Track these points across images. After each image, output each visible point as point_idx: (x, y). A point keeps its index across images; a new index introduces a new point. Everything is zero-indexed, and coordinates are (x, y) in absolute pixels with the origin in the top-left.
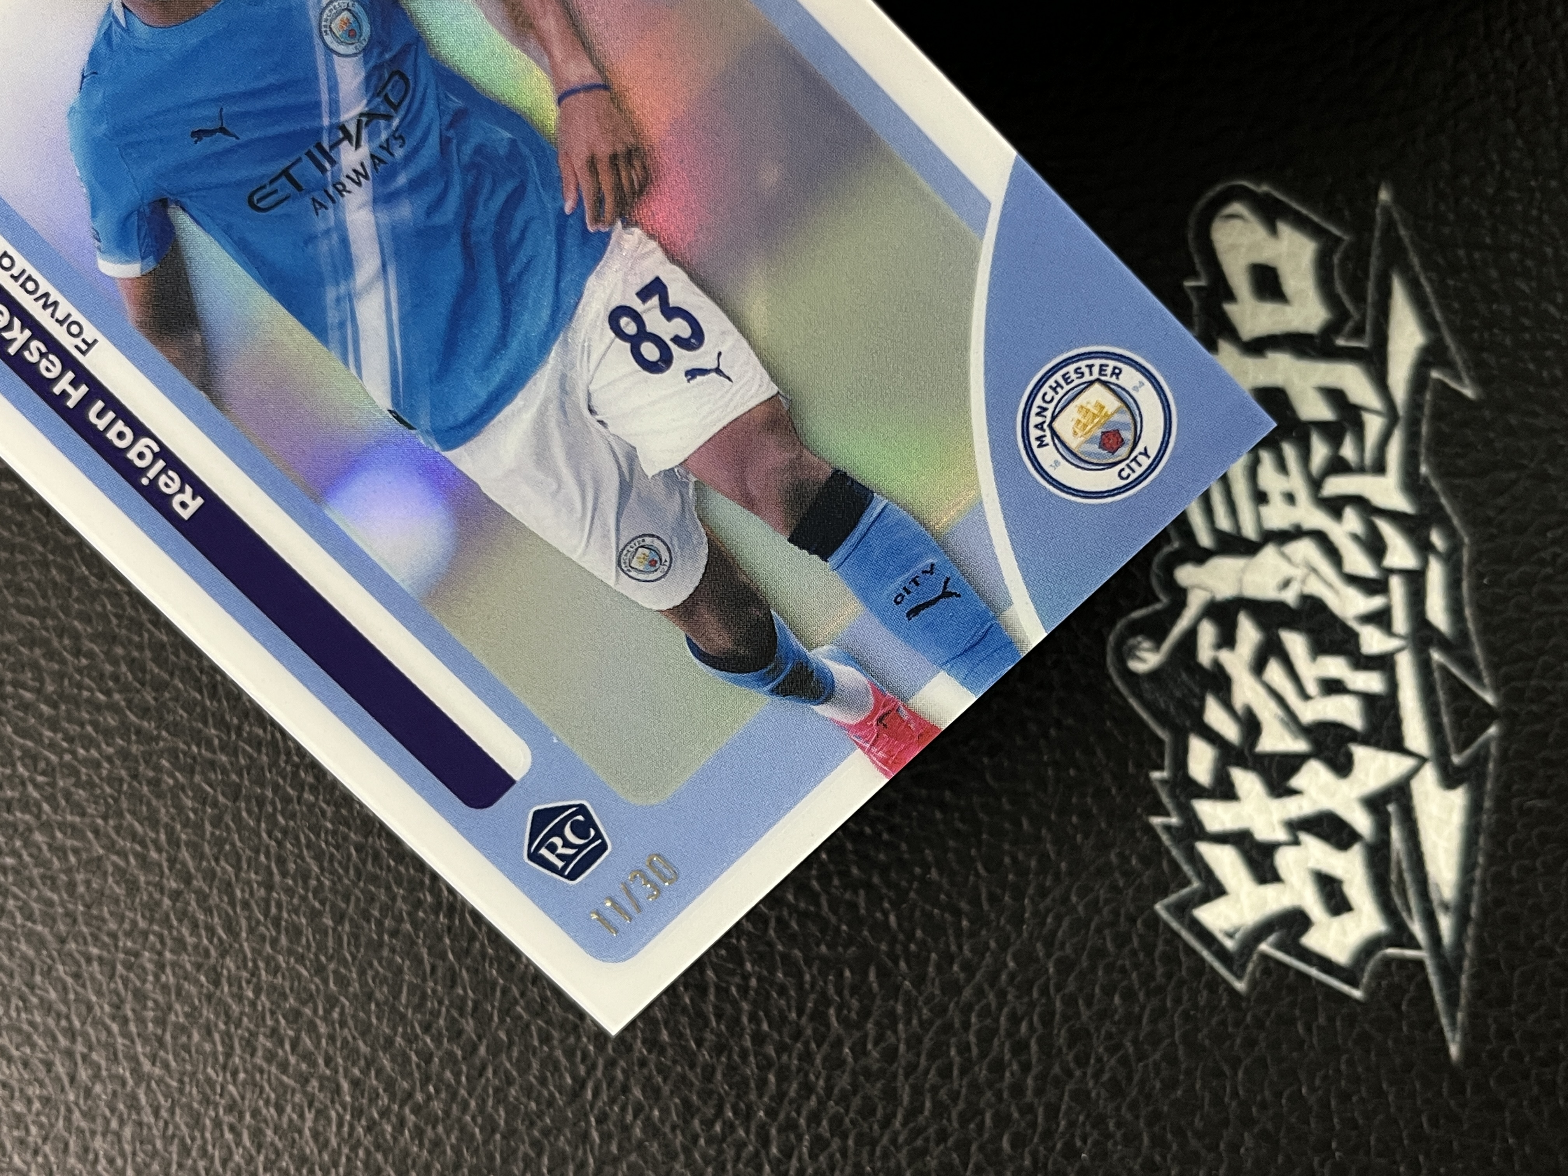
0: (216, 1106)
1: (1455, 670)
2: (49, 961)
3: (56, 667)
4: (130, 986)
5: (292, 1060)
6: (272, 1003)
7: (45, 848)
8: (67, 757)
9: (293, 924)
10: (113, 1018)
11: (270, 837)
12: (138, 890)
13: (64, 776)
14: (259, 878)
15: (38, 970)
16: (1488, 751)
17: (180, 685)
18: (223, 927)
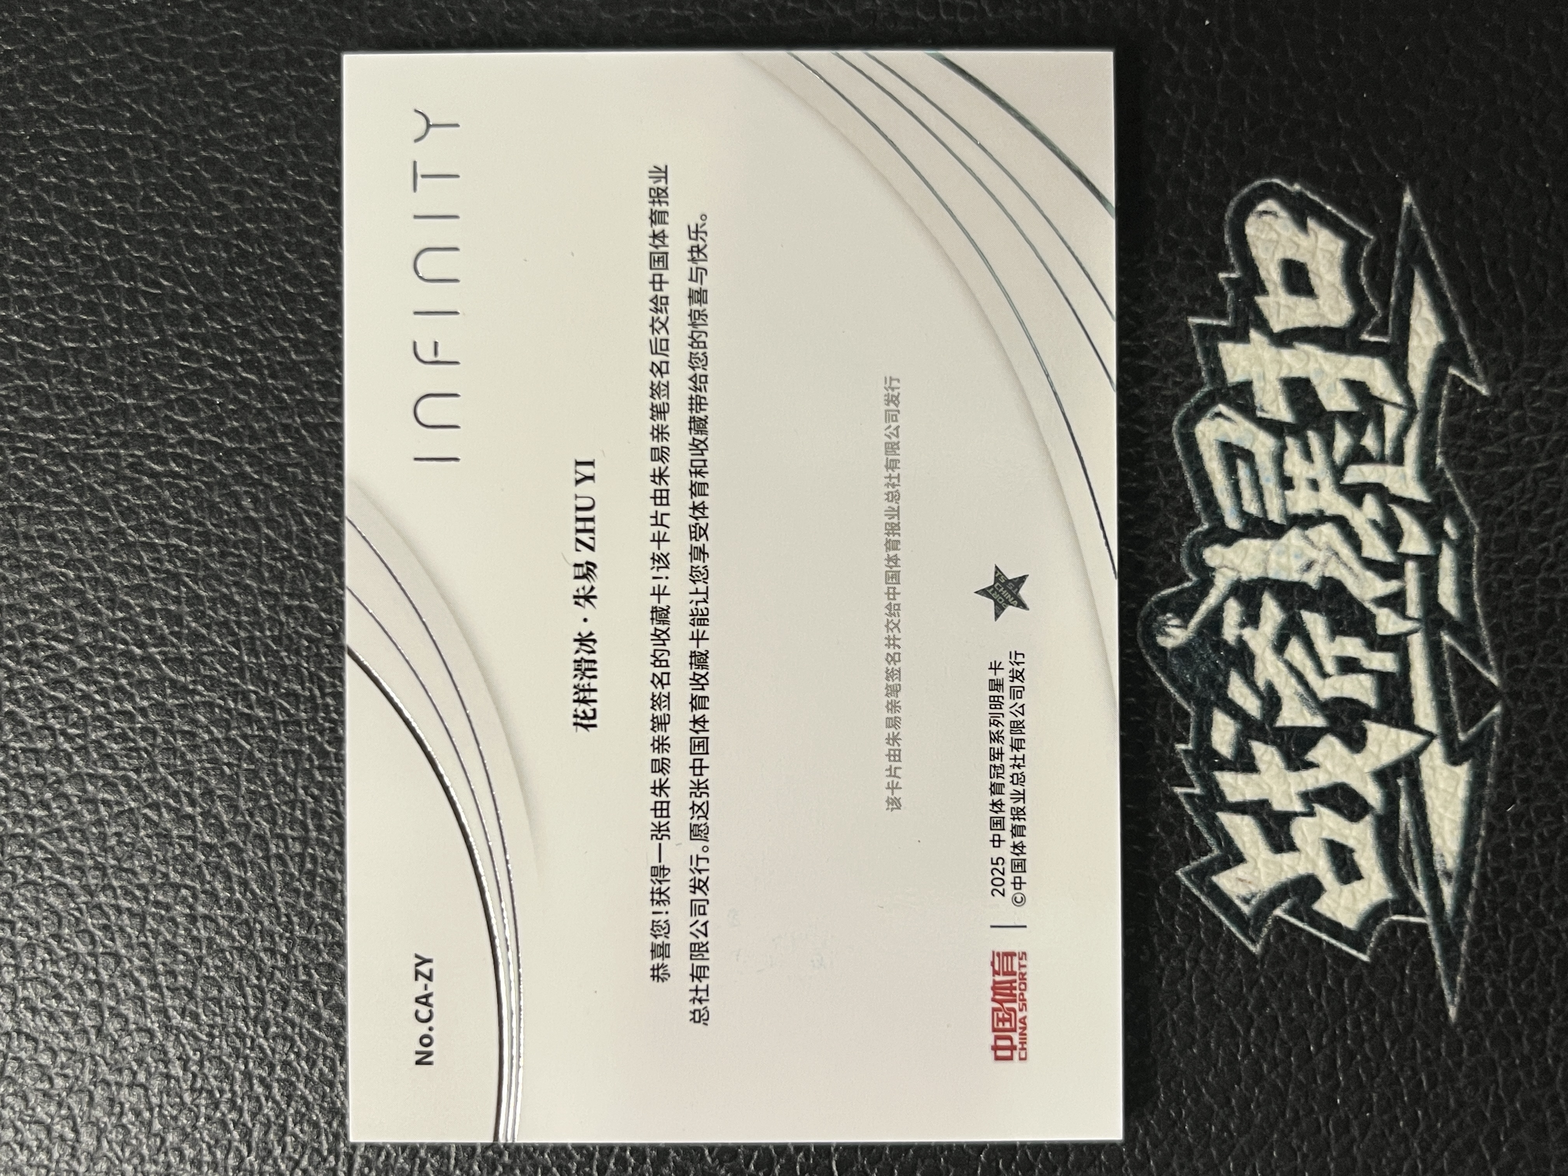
0: (246, 1058)
1: (1463, 652)
2: (77, 914)
3: (91, 619)
4: (161, 939)
5: (325, 1014)
6: (305, 957)
7: (75, 800)
8: (101, 710)
9: (329, 880)
10: (141, 970)
11: (307, 794)
12: (171, 844)
13: (95, 727)
14: (295, 834)
15: (65, 922)
16: (1492, 730)
17: (218, 641)
18: (256, 882)
